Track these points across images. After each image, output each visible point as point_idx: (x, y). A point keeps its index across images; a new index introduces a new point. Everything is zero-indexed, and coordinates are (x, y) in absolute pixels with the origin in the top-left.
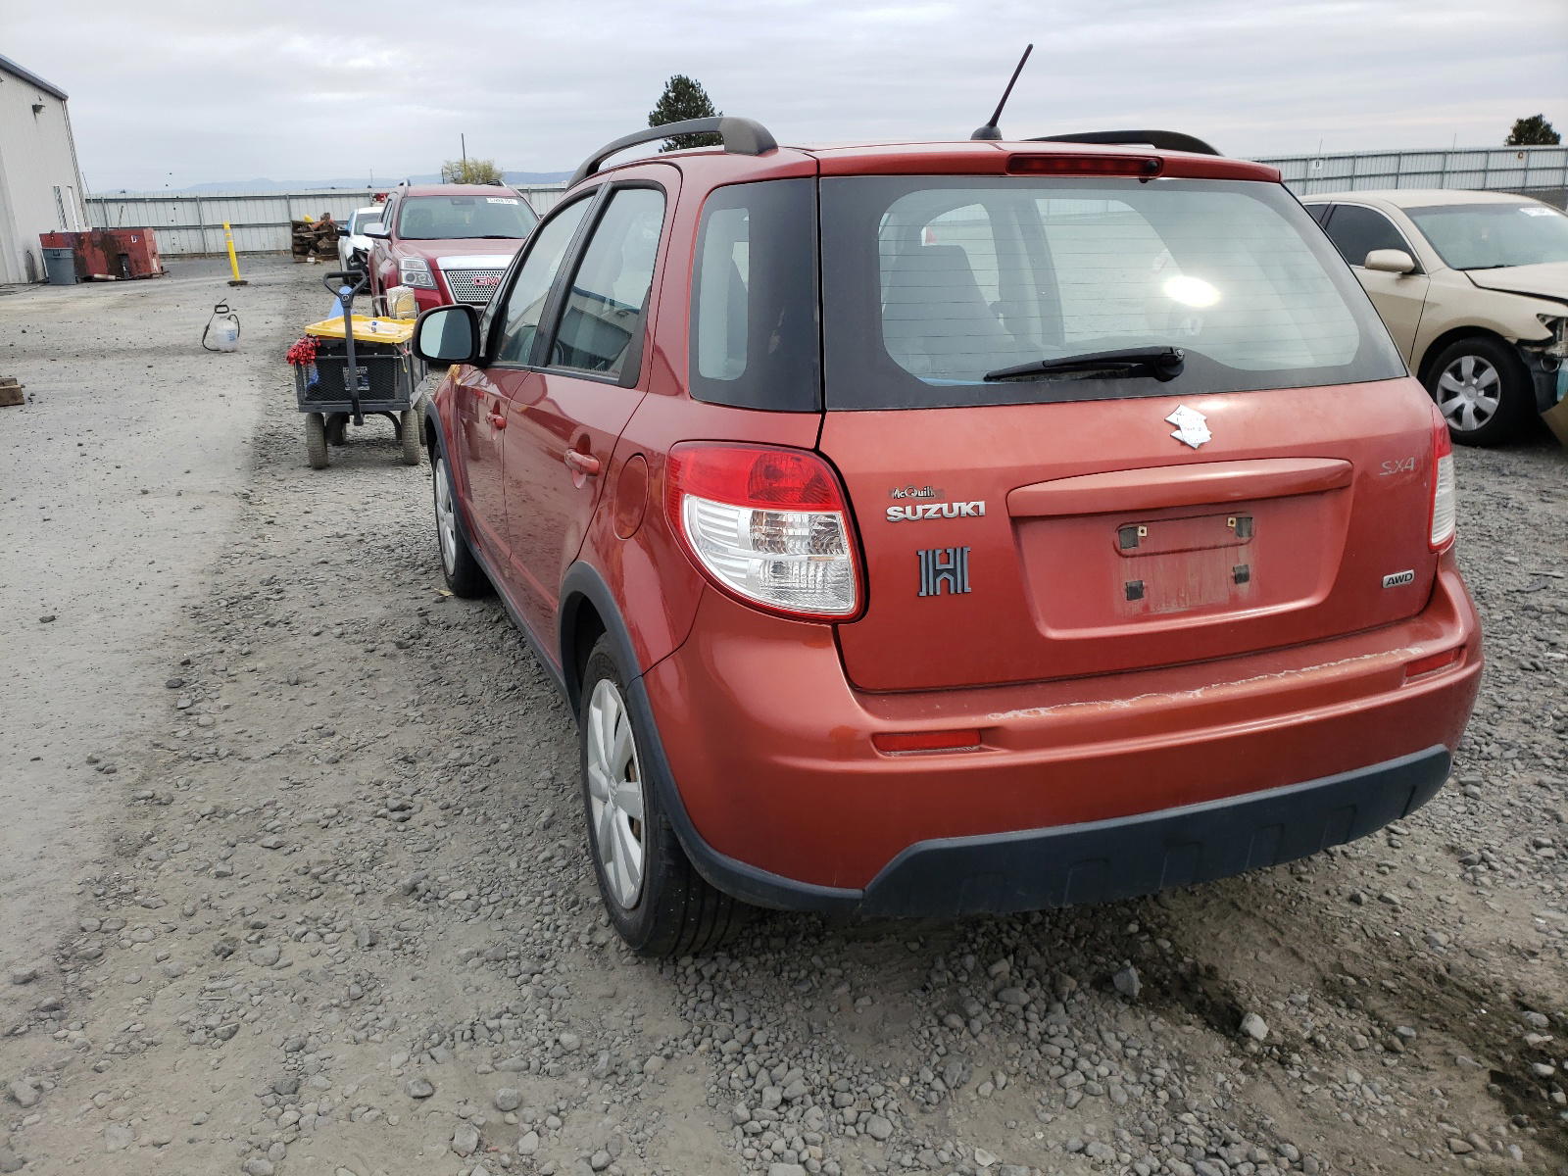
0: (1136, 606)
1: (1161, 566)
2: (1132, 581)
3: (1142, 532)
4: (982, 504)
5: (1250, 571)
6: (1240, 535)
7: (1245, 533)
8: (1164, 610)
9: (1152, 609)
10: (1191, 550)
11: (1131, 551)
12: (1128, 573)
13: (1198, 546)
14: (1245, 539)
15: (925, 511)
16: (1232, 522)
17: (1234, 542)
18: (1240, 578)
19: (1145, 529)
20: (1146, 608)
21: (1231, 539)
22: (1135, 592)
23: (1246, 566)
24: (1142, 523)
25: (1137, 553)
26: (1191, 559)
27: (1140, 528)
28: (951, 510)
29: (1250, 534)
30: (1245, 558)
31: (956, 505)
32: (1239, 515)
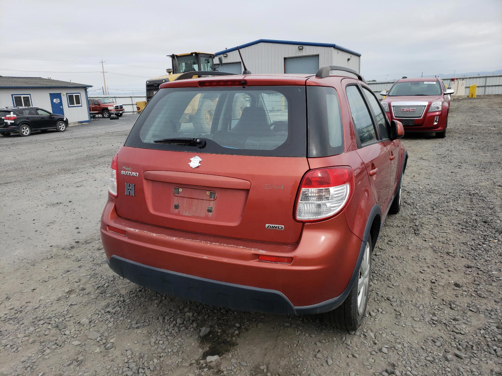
0: (176, 211)
1: (185, 201)
2: (176, 203)
3: (180, 190)
4: (138, 174)
5: (213, 210)
6: (211, 198)
7: (213, 197)
8: (184, 214)
9: (181, 213)
10: (194, 199)
11: (177, 195)
12: (176, 201)
13: (197, 198)
14: (212, 199)
15: (127, 173)
16: (208, 193)
17: (209, 199)
18: (209, 211)
19: (181, 189)
20: (179, 212)
21: (208, 198)
22: (177, 207)
23: (212, 208)
24: (181, 188)
25: (179, 196)
26: (195, 201)
27: (180, 189)
28: (132, 174)
29: (214, 198)
30: (212, 205)
31: (133, 173)
32: (212, 192)
